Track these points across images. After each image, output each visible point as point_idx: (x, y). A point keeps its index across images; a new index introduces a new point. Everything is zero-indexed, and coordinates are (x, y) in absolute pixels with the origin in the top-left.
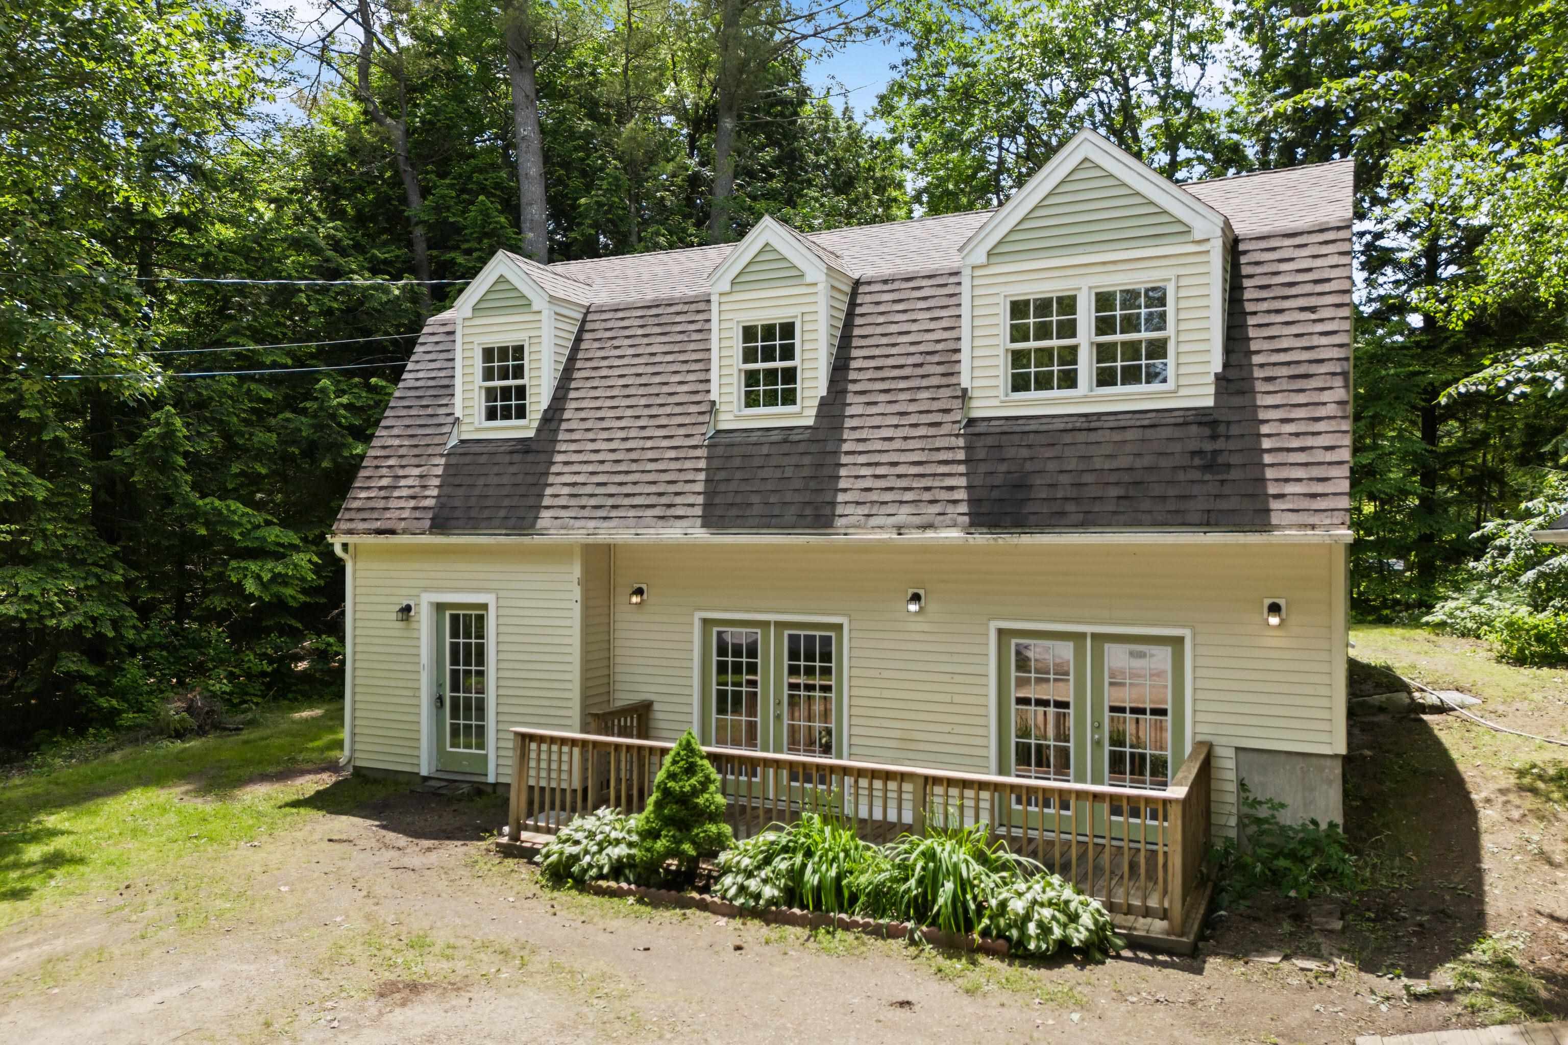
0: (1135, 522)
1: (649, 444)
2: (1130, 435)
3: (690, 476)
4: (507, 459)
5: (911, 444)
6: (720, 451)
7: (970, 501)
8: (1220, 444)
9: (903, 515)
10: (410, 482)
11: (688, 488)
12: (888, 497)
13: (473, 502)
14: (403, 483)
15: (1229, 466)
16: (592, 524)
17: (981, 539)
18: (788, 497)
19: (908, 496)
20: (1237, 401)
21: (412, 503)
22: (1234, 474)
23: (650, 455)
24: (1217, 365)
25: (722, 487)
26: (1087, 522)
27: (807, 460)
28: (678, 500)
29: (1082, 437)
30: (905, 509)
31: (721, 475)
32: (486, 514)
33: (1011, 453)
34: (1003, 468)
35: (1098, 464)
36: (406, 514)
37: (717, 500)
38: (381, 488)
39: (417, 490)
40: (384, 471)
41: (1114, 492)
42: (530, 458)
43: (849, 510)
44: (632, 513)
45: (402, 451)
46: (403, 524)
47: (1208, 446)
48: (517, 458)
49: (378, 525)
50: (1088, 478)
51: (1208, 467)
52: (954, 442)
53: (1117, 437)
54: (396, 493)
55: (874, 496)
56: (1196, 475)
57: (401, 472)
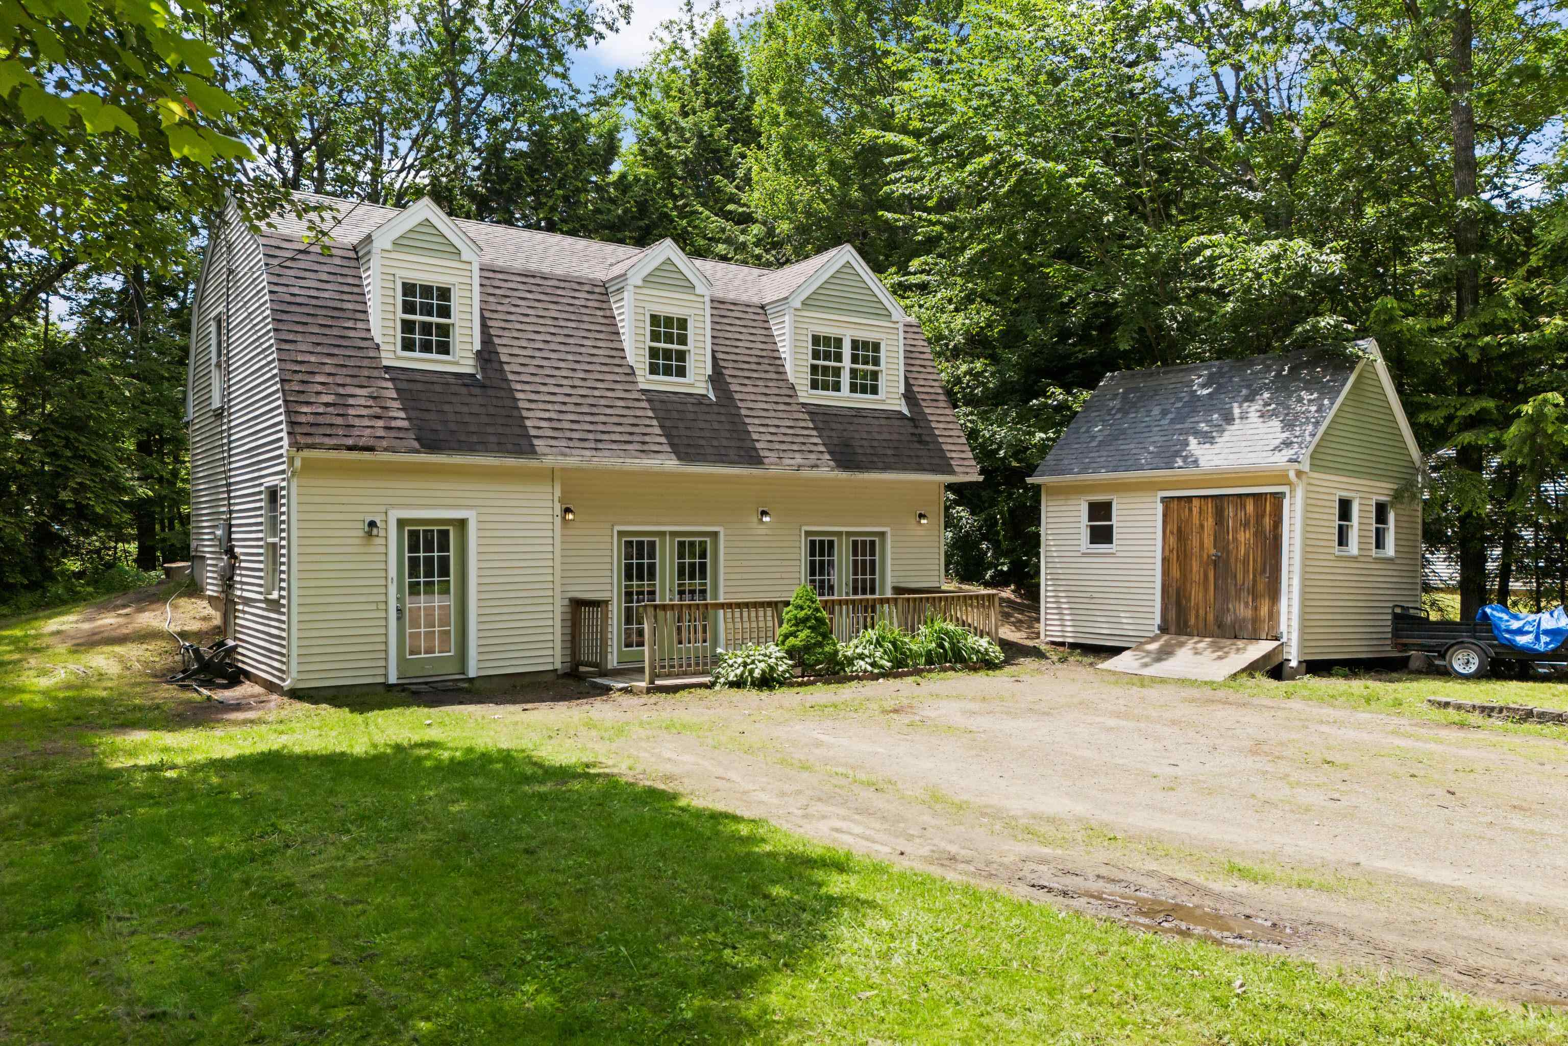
0: (905, 468)
1: (596, 393)
2: (883, 422)
3: (648, 422)
4: (464, 390)
5: (780, 415)
6: (658, 405)
7: (830, 453)
8: (919, 431)
9: (799, 459)
10: (362, 401)
11: (648, 430)
12: (784, 447)
13: (453, 426)
14: (351, 401)
15: (927, 443)
16: (588, 453)
17: (844, 475)
18: (725, 443)
19: (795, 447)
20: (916, 410)
21: (380, 423)
22: (931, 446)
23: (603, 402)
24: (903, 390)
25: (674, 432)
26: (886, 468)
27: (723, 418)
28: (647, 439)
29: (862, 420)
30: (797, 455)
31: (668, 423)
32: (475, 439)
33: (834, 426)
34: (834, 434)
35: (876, 436)
36: (381, 433)
37: (676, 441)
38: (327, 405)
39: (378, 410)
40: (319, 388)
41: (890, 452)
42: (490, 392)
43: (767, 453)
44: (614, 446)
45: (327, 369)
46: (385, 443)
47: (917, 431)
48: (477, 391)
49: (350, 442)
50: (875, 444)
51: (920, 442)
52: (801, 416)
53: (876, 422)
54: (351, 411)
55: (777, 446)
56: (917, 445)
57: (341, 391)
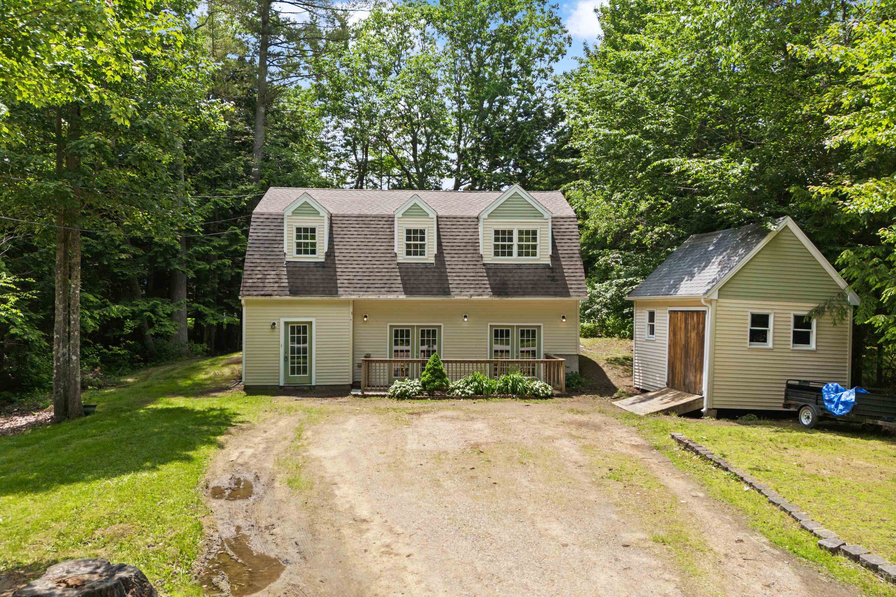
1: (375, 266)
3: (395, 278)
4: (315, 269)
5: (469, 271)
6: (403, 270)
7: (491, 288)
8: (554, 274)
9: (471, 292)
10: (272, 277)
11: (395, 282)
12: (466, 286)
14: (268, 277)
15: (558, 280)
16: (362, 293)
17: (497, 299)
18: (433, 286)
20: (557, 263)
21: (277, 285)
22: (559, 282)
24: (550, 253)
25: (408, 282)
27: (436, 274)
28: (393, 286)
29: (518, 271)
30: (472, 290)
31: (406, 278)
33: (499, 274)
34: (498, 279)
35: (524, 278)
36: (276, 289)
37: (407, 286)
38: (258, 279)
39: (278, 280)
40: (257, 272)
41: (530, 286)
42: (326, 269)
43: (454, 290)
44: (375, 290)
45: (263, 265)
46: (276, 293)
48: (320, 269)
49: (262, 293)
51: (553, 280)
52: (481, 270)
54: (267, 281)
55: (461, 286)
56: (549, 282)
57: (266, 273)
